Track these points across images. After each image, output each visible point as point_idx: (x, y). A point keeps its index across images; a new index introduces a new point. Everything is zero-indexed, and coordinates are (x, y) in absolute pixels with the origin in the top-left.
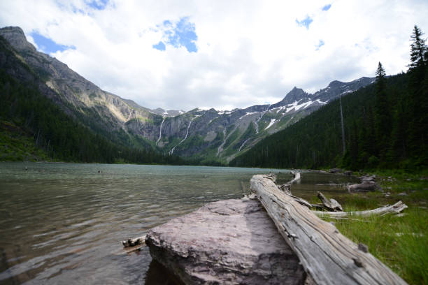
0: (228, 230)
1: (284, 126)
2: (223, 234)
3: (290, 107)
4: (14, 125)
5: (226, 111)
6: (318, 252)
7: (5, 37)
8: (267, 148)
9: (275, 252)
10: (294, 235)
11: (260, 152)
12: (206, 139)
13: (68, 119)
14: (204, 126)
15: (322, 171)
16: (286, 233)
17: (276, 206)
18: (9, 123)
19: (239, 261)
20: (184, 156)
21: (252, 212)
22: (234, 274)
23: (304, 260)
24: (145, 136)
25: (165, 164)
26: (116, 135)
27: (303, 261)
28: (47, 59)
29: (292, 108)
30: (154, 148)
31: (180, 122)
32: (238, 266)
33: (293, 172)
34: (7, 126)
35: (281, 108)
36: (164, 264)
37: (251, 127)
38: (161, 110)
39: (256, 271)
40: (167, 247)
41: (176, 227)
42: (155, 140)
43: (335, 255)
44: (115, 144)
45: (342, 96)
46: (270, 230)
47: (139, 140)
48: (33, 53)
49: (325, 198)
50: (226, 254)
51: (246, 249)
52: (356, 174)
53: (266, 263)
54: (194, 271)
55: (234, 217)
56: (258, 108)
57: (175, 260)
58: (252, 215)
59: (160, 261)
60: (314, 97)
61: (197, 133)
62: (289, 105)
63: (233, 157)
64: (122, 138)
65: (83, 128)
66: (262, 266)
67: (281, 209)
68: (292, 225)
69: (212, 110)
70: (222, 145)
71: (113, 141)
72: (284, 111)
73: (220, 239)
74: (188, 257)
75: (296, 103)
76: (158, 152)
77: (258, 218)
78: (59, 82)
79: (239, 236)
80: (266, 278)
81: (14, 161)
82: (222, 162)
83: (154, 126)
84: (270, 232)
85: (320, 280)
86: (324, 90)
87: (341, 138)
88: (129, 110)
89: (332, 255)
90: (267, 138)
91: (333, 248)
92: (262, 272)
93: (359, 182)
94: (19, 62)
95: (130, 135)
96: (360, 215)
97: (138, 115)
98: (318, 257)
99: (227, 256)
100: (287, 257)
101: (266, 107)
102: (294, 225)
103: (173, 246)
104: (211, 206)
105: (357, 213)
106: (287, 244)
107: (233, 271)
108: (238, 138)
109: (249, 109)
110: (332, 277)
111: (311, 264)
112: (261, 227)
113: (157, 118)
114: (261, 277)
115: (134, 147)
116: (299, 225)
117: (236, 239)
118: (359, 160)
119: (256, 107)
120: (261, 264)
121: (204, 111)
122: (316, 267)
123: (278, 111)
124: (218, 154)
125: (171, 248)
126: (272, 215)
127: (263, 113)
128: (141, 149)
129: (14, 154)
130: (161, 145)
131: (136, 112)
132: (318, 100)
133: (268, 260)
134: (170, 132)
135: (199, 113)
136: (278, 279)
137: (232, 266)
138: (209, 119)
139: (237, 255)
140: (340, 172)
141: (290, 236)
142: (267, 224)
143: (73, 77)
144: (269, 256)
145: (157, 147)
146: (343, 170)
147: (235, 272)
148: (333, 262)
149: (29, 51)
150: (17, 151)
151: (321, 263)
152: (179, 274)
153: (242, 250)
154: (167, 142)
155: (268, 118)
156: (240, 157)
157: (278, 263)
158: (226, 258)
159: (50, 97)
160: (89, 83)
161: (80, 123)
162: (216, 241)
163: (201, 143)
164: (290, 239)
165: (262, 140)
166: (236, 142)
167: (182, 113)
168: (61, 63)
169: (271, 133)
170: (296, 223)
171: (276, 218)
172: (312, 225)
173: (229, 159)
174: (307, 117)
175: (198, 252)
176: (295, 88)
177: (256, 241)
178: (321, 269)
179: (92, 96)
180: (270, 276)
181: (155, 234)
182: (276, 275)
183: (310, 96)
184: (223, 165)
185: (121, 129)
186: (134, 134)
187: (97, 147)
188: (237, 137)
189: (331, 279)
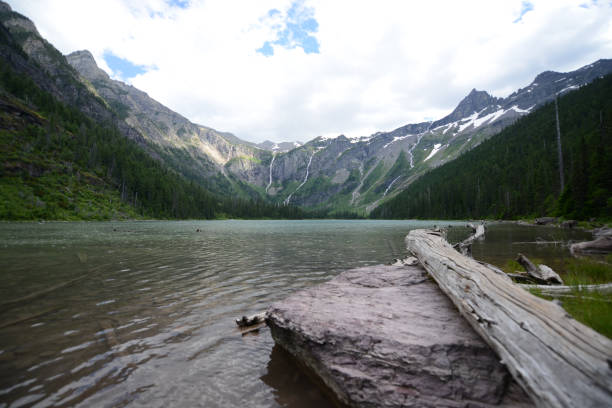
0: (379, 309)
1: (456, 154)
2: (373, 314)
3: (467, 122)
4: (95, 177)
5: (362, 138)
6: (538, 347)
7: (73, 66)
8: (429, 189)
9: (456, 343)
10: (489, 319)
11: (417, 195)
12: (335, 181)
13: (155, 164)
14: (331, 162)
15: (521, 222)
16: (475, 315)
17: (455, 275)
18: (90, 175)
19: (401, 353)
20: (305, 207)
21: (413, 283)
22: (392, 371)
23: (511, 357)
24: (251, 182)
25: (279, 218)
26: (214, 182)
27: (506, 358)
28: (124, 89)
29: (469, 124)
30: (264, 198)
31: (296, 158)
32: (400, 360)
33: (472, 225)
34: (88, 178)
35: (451, 125)
36: (291, 351)
37: (402, 158)
38: (269, 144)
39: (427, 368)
40: (294, 329)
41: (304, 303)
42: (264, 185)
43: (570, 353)
44: (213, 194)
45: (559, 98)
46: (444, 310)
47: (243, 186)
48: (106, 82)
49: (531, 264)
50: (380, 342)
51: (410, 337)
52: (584, 226)
53: (442, 358)
54: (334, 363)
55: (387, 290)
56: (413, 129)
57: (307, 346)
58: (413, 288)
59: (286, 347)
60: (506, 103)
61: (321, 173)
62: (464, 120)
63: (375, 205)
64: (221, 187)
65: (173, 174)
66: (436, 363)
67: (464, 280)
68: (484, 304)
69: (342, 137)
70: (359, 187)
71: (210, 190)
72: (456, 130)
73: (369, 321)
74: (325, 343)
75: (476, 115)
76: (270, 202)
77: (423, 293)
78: (140, 116)
79: (396, 317)
80: (443, 379)
81: (100, 220)
82: (360, 213)
83: (262, 167)
84: (445, 313)
85: (541, 389)
86: (526, 89)
87: (557, 168)
88: (228, 147)
89: (563, 353)
90: (428, 174)
91: (565, 342)
92: (437, 370)
93: (590, 237)
94: (92, 95)
95: (231, 181)
96: (596, 291)
97: (239, 153)
98: (537, 355)
99: (381, 345)
100: (476, 351)
101: (424, 126)
102: (490, 305)
103: (303, 328)
104: (350, 275)
105: (590, 287)
106: (474, 332)
107: (390, 367)
108: (383, 176)
109: (398, 132)
110: (565, 385)
111: (523, 364)
112: (429, 306)
113: (264, 156)
114: (435, 378)
115: (238, 196)
116: (496, 305)
117: (392, 322)
118: (591, 202)
119: (409, 128)
120: (434, 360)
121: (329, 140)
122: (535, 370)
123: (446, 131)
124: (352, 202)
125: (301, 331)
126: (447, 288)
127: (420, 137)
128: (247, 198)
129: (100, 212)
130: (272, 192)
131: (237, 149)
132: (515, 108)
133: (445, 353)
134: (283, 172)
135: (322, 144)
136: (462, 382)
137: (389, 360)
138: (338, 152)
139: (397, 344)
140: (555, 223)
141: (480, 320)
142: (440, 301)
143: (156, 109)
144: (446, 348)
145: (268, 196)
146: (559, 219)
147: (395, 368)
148: (565, 364)
149: (102, 81)
150: (102, 208)
151: (543, 364)
152: (314, 366)
153: (404, 338)
154: (280, 188)
155: (428, 143)
156: (387, 204)
157: (461, 359)
158: (380, 347)
159: (131, 137)
160: (175, 115)
161: (169, 169)
162: (362, 323)
163: (327, 186)
164: (482, 325)
165: (420, 178)
166: (378, 182)
167: (299, 145)
168: (140, 92)
169: (434, 165)
170: (492, 301)
171: (456, 293)
172: (521, 305)
173: (370, 208)
174: (495, 137)
175: (339, 337)
176: (474, 90)
177: (422, 325)
178: (544, 373)
179: (181, 132)
180: (450, 378)
181: (276, 311)
182: (458, 377)
183: (501, 101)
184: (361, 218)
185: (220, 173)
186: (237, 180)
187: (191, 198)
188: (380, 175)
189: (564, 389)
